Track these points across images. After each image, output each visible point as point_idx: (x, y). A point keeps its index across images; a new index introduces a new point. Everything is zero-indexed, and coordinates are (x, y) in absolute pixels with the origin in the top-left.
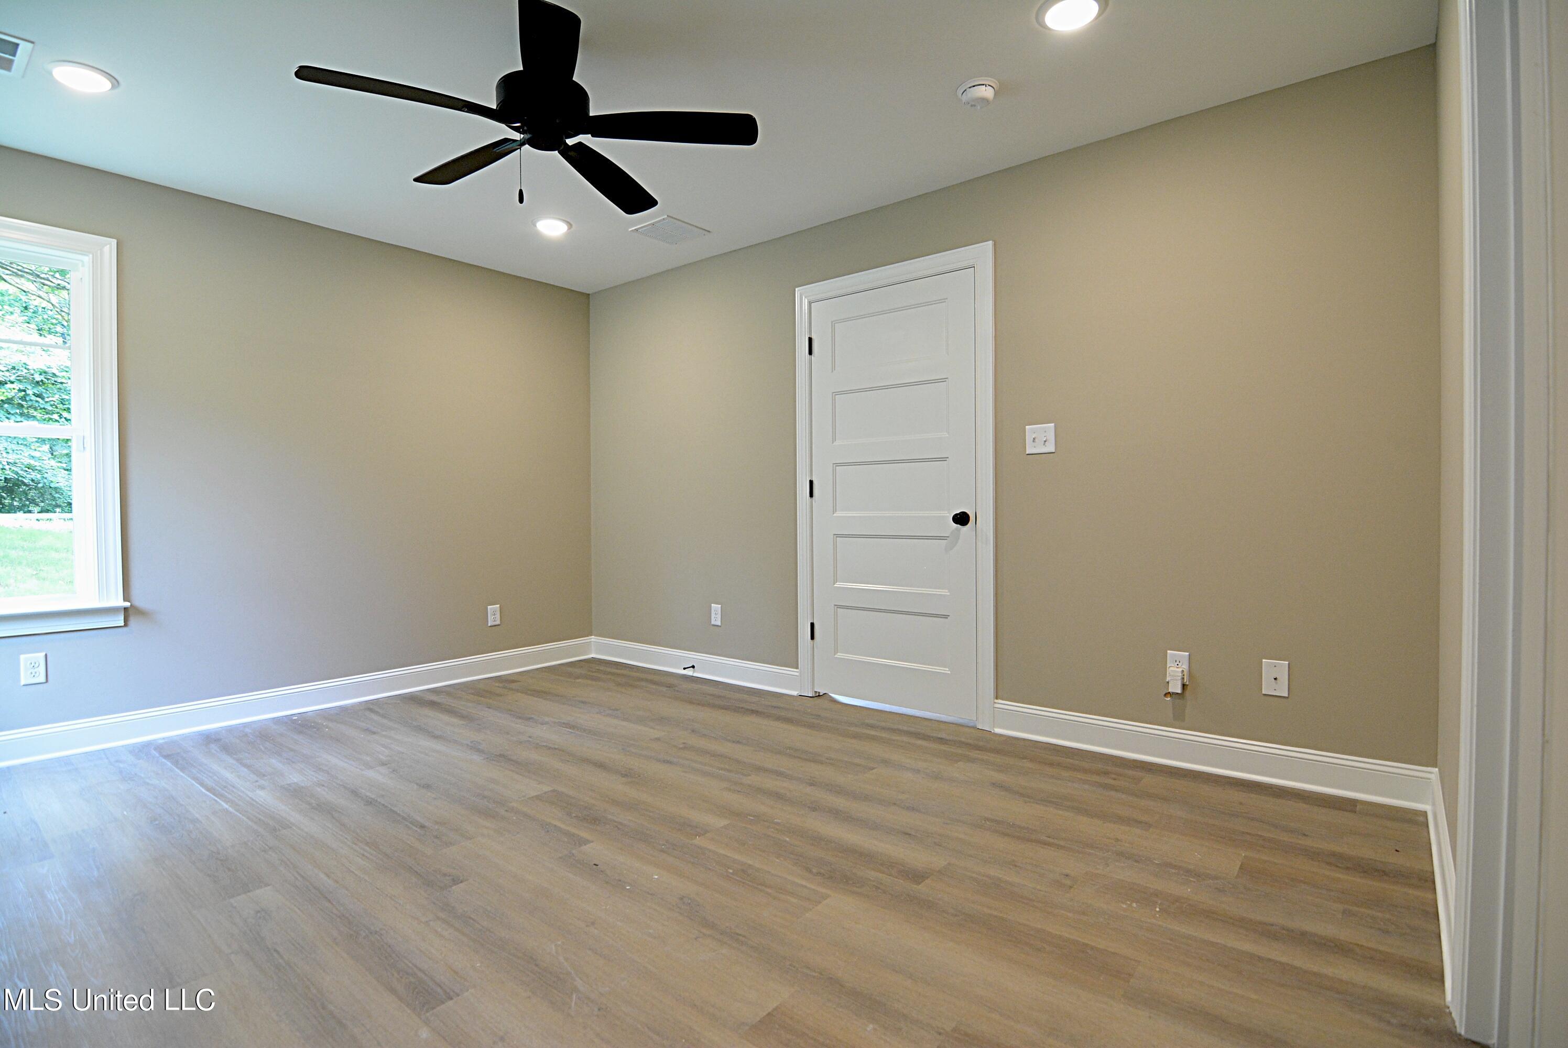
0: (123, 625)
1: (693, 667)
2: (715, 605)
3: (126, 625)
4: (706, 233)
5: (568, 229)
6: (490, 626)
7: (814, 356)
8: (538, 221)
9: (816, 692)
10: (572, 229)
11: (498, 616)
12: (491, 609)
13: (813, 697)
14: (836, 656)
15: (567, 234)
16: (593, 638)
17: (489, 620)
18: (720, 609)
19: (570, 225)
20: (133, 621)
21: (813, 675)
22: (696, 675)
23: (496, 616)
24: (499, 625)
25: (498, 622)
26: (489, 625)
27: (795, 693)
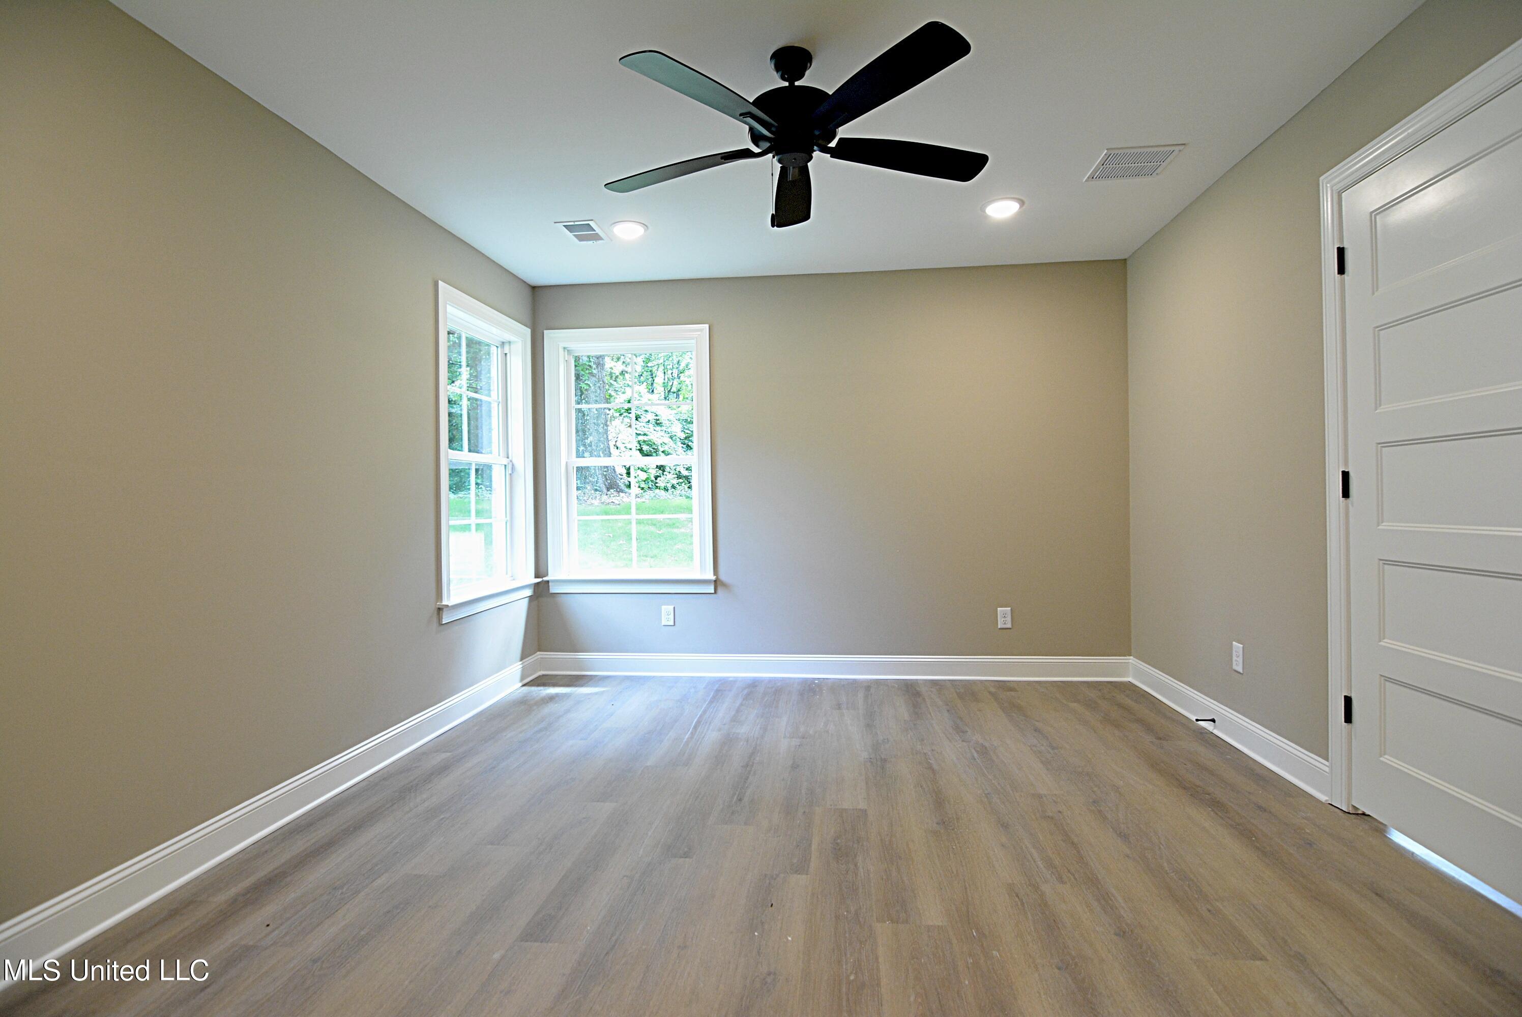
0: (713, 592)
1: (1213, 720)
2: (1237, 644)
3: (715, 592)
4: (1181, 148)
5: (1020, 208)
6: (1000, 629)
7: (1348, 276)
8: (986, 207)
9: (1354, 807)
10: (1024, 207)
11: (1009, 619)
12: (1001, 611)
13: (1349, 813)
14: (1382, 759)
15: (1019, 214)
16: (1131, 659)
17: (999, 622)
18: (1241, 649)
19: (1022, 203)
20: (719, 590)
21: (1349, 778)
22: (1216, 732)
23: (1006, 619)
24: (1010, 629)
25: (1009, 626)
26: (999, 627)
27: (1323, 798)
